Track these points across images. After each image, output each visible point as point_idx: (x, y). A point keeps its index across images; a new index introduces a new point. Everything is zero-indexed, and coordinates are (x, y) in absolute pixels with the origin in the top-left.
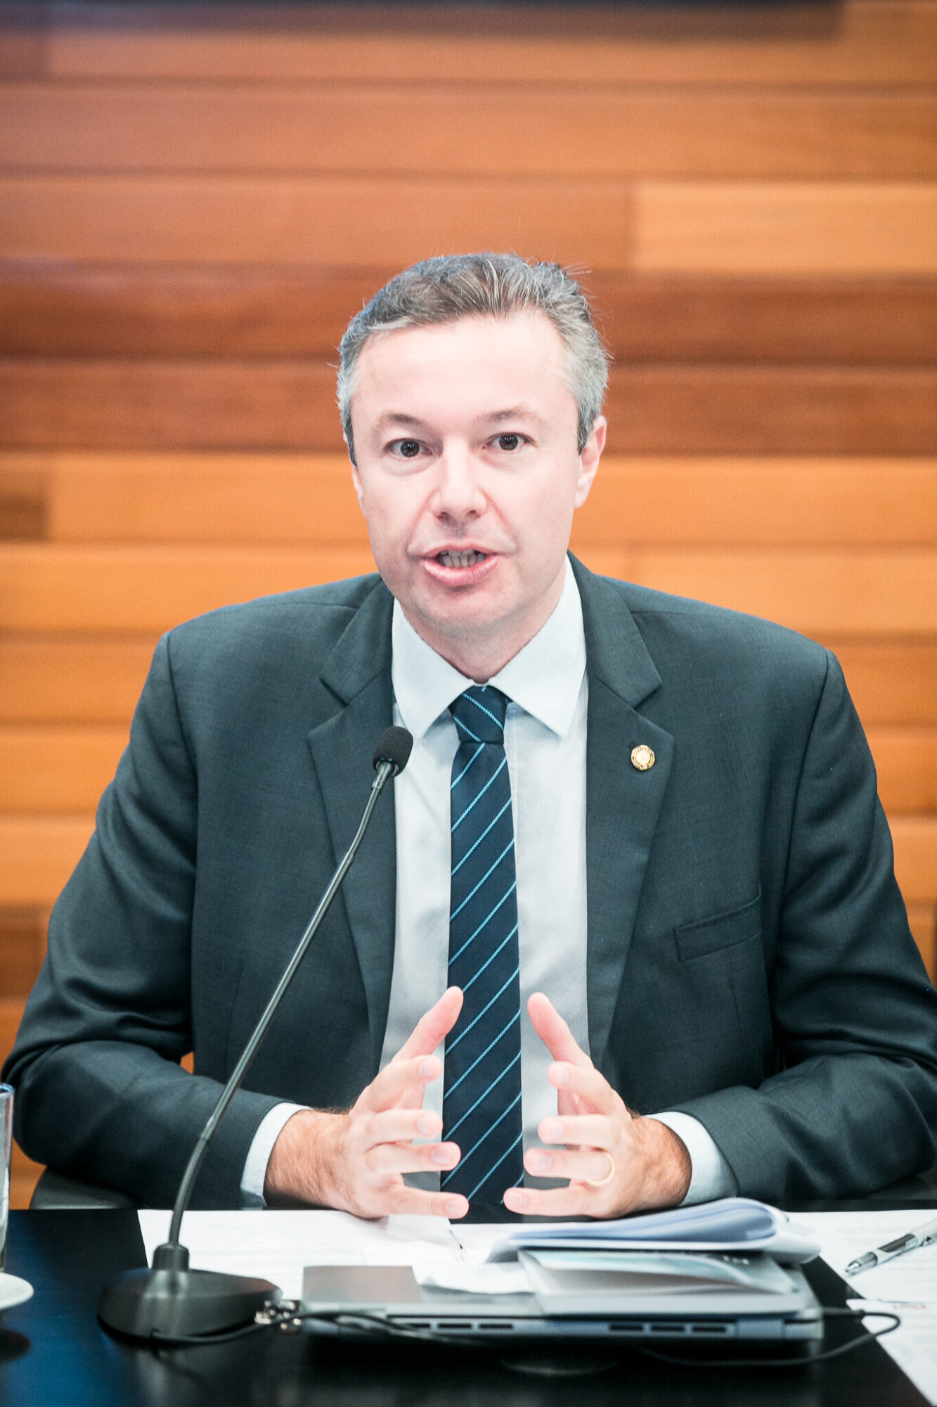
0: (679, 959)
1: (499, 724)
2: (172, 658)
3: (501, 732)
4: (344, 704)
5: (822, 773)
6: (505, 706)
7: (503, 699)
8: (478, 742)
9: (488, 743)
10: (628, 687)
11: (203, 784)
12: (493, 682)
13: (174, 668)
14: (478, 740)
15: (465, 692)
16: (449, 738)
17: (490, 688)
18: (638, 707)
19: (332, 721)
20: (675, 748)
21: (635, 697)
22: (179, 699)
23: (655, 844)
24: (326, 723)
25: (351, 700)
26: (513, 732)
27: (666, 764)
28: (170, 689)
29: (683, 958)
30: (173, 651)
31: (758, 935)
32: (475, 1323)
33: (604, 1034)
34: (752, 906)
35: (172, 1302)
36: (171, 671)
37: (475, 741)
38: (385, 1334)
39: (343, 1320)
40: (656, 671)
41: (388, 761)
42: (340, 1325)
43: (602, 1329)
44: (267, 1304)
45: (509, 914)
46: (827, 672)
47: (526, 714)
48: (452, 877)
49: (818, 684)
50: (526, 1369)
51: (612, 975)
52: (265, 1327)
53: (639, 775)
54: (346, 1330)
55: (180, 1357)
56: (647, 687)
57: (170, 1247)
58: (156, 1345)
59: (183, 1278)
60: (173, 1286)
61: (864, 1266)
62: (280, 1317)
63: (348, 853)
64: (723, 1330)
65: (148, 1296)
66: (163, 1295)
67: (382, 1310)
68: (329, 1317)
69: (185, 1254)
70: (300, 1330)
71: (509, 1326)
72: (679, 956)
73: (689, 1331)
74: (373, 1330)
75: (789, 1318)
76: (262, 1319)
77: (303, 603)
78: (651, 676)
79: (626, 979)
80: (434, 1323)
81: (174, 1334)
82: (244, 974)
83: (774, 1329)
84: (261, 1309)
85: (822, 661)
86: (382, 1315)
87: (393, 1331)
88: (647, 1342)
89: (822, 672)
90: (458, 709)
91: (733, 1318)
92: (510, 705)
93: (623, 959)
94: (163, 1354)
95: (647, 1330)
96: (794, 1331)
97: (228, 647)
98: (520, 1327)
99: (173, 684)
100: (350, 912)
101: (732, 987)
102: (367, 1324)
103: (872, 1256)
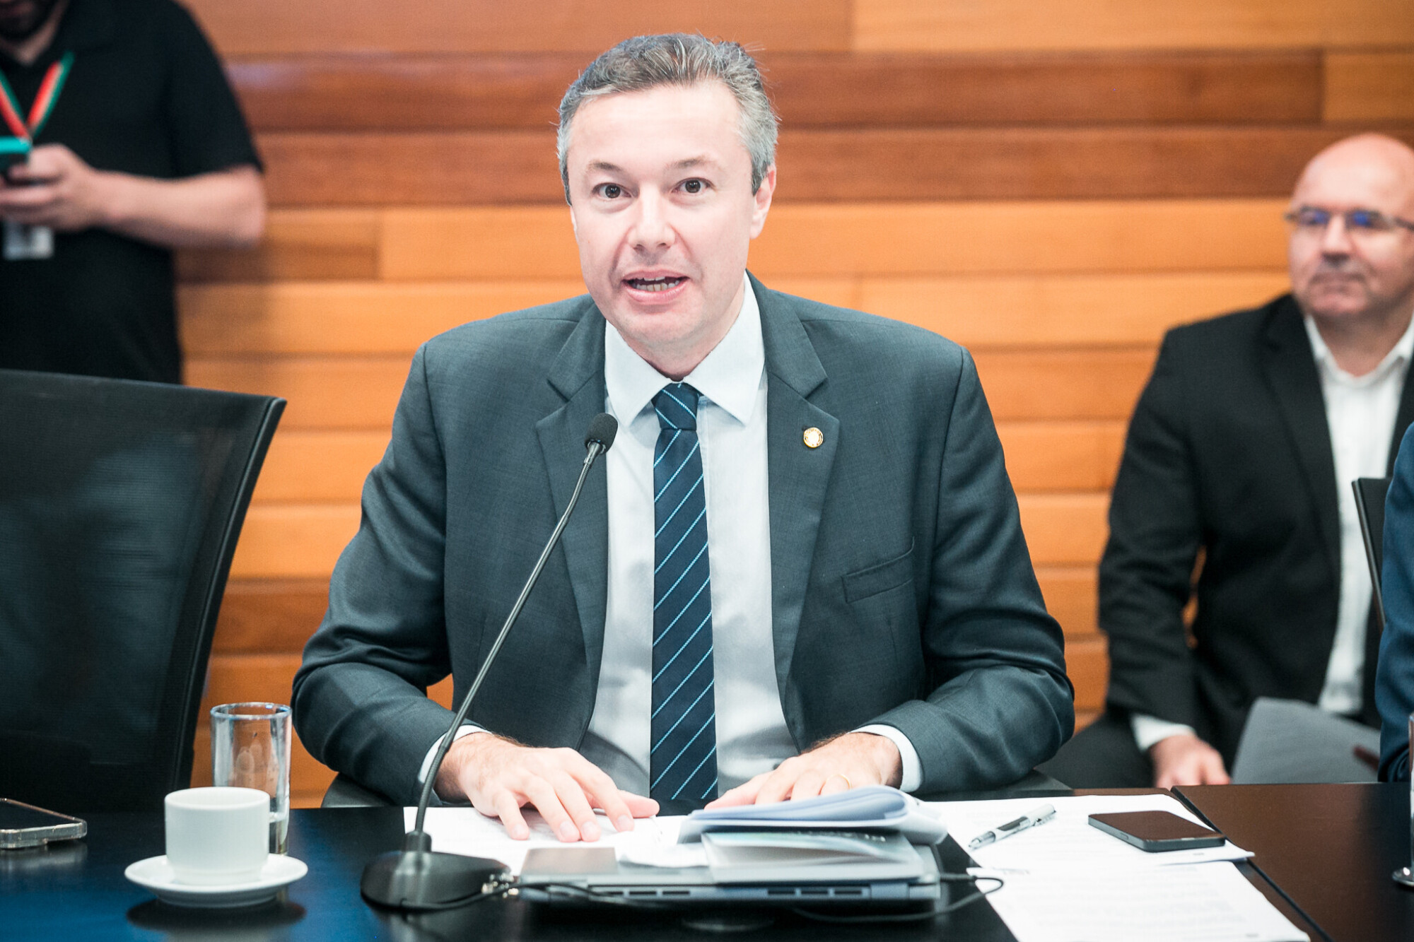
0: (846, 601)
1: (692, 414)
2: (427, 365)
3: (694, 421)
4: (566, 399)
5: (962, 448)
6: (697, 399)
7: (696, 393)
8: (675, 429)
9: (683, 430)
10: (801, 381)
11: (450, 468)
12: (686, 380)
13: (429, 372)
14: (675, 427)
15: (664, 389)
16: (652, 427)
17: (685, 385)
18: (808, 397)
19: (557, 413)
20: (840, 429)
21: (806, 389)
22: (432, 398)
23: (825, 507)
24: (551, 415)
25: (572, 397)
26: (704, 420)
27: (833, 442)
28: (424, 390)
29: (849, 600)
30: (427, 359)
31: (910, 581)
32: (659, 890)
33: (787, 664)
34: (906, 557)
35: (417, 876)
36: (425, 375)
37: (673, 428)
38: (586, 900)
39: (553, 889)
40: (822, 367)
41: (597, 442)
42: (550, 893)
43: (762, 894)
44: (492, 877)
45: (703, 568)
46: (962, 365)
47: (714, 404)
48: (656, 539)
49: (956, 374)
50: (703, 926)
51: (793, 616)
52: (489, 896)
53: (811, 452)
54: (554, 898)
55: (425, 921)
56: (814, 381)
57: (416, 833)
58: (403, 911)
59: (427, 858)
60: (419, 864)
61: (984, 842)
62: (502, 887)
63: (563, 517)
64: (859, 893)
65: (398, 872)
66: (410, 871)
67: (584, 881)
68: (541, 887)
69: (428, 840)
70: (517, 898)
71: (687, 893)
72: (846, 598)
73: (831, 894)
74: (577, 897)
75: (912, 882)
76: (486, 889)
77: (534, 319)
78: (818, 372)
79: (804, 617)
80: (626, 891)
81: (419, 902)
82: (486, 621)
83: (900, 892)
84: (488, 881)
85: (958, 356)
86: (584, 885)
87: (592, 898)
88: (799, 904)
89: (958, 365)
90: (658, 402)
91: (867, 883)
92: (701, 398)
93: (801, 601)
94: (410, 918)
95: (798, 894)
96: (916, 893)
97: (471, 356)
98: (695, 893)
99: (427, 386)
100: (571, 569)
101: (889, 623)
102: (572, 892)
103: (991, 834)
